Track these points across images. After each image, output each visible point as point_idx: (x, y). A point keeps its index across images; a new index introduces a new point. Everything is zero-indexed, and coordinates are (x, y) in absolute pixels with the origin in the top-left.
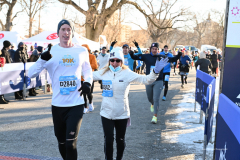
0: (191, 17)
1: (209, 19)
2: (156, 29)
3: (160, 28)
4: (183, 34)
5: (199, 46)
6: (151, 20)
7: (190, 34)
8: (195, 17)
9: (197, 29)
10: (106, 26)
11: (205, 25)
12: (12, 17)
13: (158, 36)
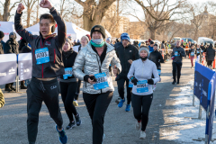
0: (188, 9)
1: (206, 12)
2: (153, 21)
3: (157, 20)
4: (181, 26)
5: (196, 39)
6: (148, 11)
7: (187, 26)
8: (192, 10)
9: (193, 21)
10: (104, 18)
11: (201, 17)
12: (10, 7)
13: (155, 28)
